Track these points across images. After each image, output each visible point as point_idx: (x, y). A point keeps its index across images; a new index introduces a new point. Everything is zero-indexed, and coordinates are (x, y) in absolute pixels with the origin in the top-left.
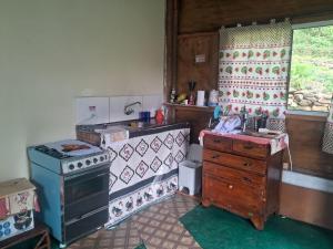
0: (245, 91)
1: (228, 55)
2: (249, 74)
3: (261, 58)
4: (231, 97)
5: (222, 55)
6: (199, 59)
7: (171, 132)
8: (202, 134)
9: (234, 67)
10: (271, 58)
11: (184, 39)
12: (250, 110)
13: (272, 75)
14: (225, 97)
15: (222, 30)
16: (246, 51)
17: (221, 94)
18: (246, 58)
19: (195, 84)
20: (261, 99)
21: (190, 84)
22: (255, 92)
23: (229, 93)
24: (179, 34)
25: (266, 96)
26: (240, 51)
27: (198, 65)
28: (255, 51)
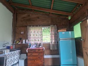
0: (34, 39)
1: (30, 32)
2: (35, 36)
3: (37, 33)
4: (31, 41)
5: (28, 32)
6: (22, 33)
7: (17, 51)
8: (27, 49)
9: (31, 35)
10: (39, 33)
11: (17, 28)
12: (38, 43)
13: (39, 36)
14: (30, 41)
15: (28, 27)
16: (34, 31)
17: (28, 40)
18: (34, 33)
19: (22, 38)
20: (38, 41)
21: (20, 38)
22: (36, 39)
23: (30, 40)
24: (16, 27)
25: (38, 40)
26: (32, 31)
27: (22, 34)
28: (35, 31)
